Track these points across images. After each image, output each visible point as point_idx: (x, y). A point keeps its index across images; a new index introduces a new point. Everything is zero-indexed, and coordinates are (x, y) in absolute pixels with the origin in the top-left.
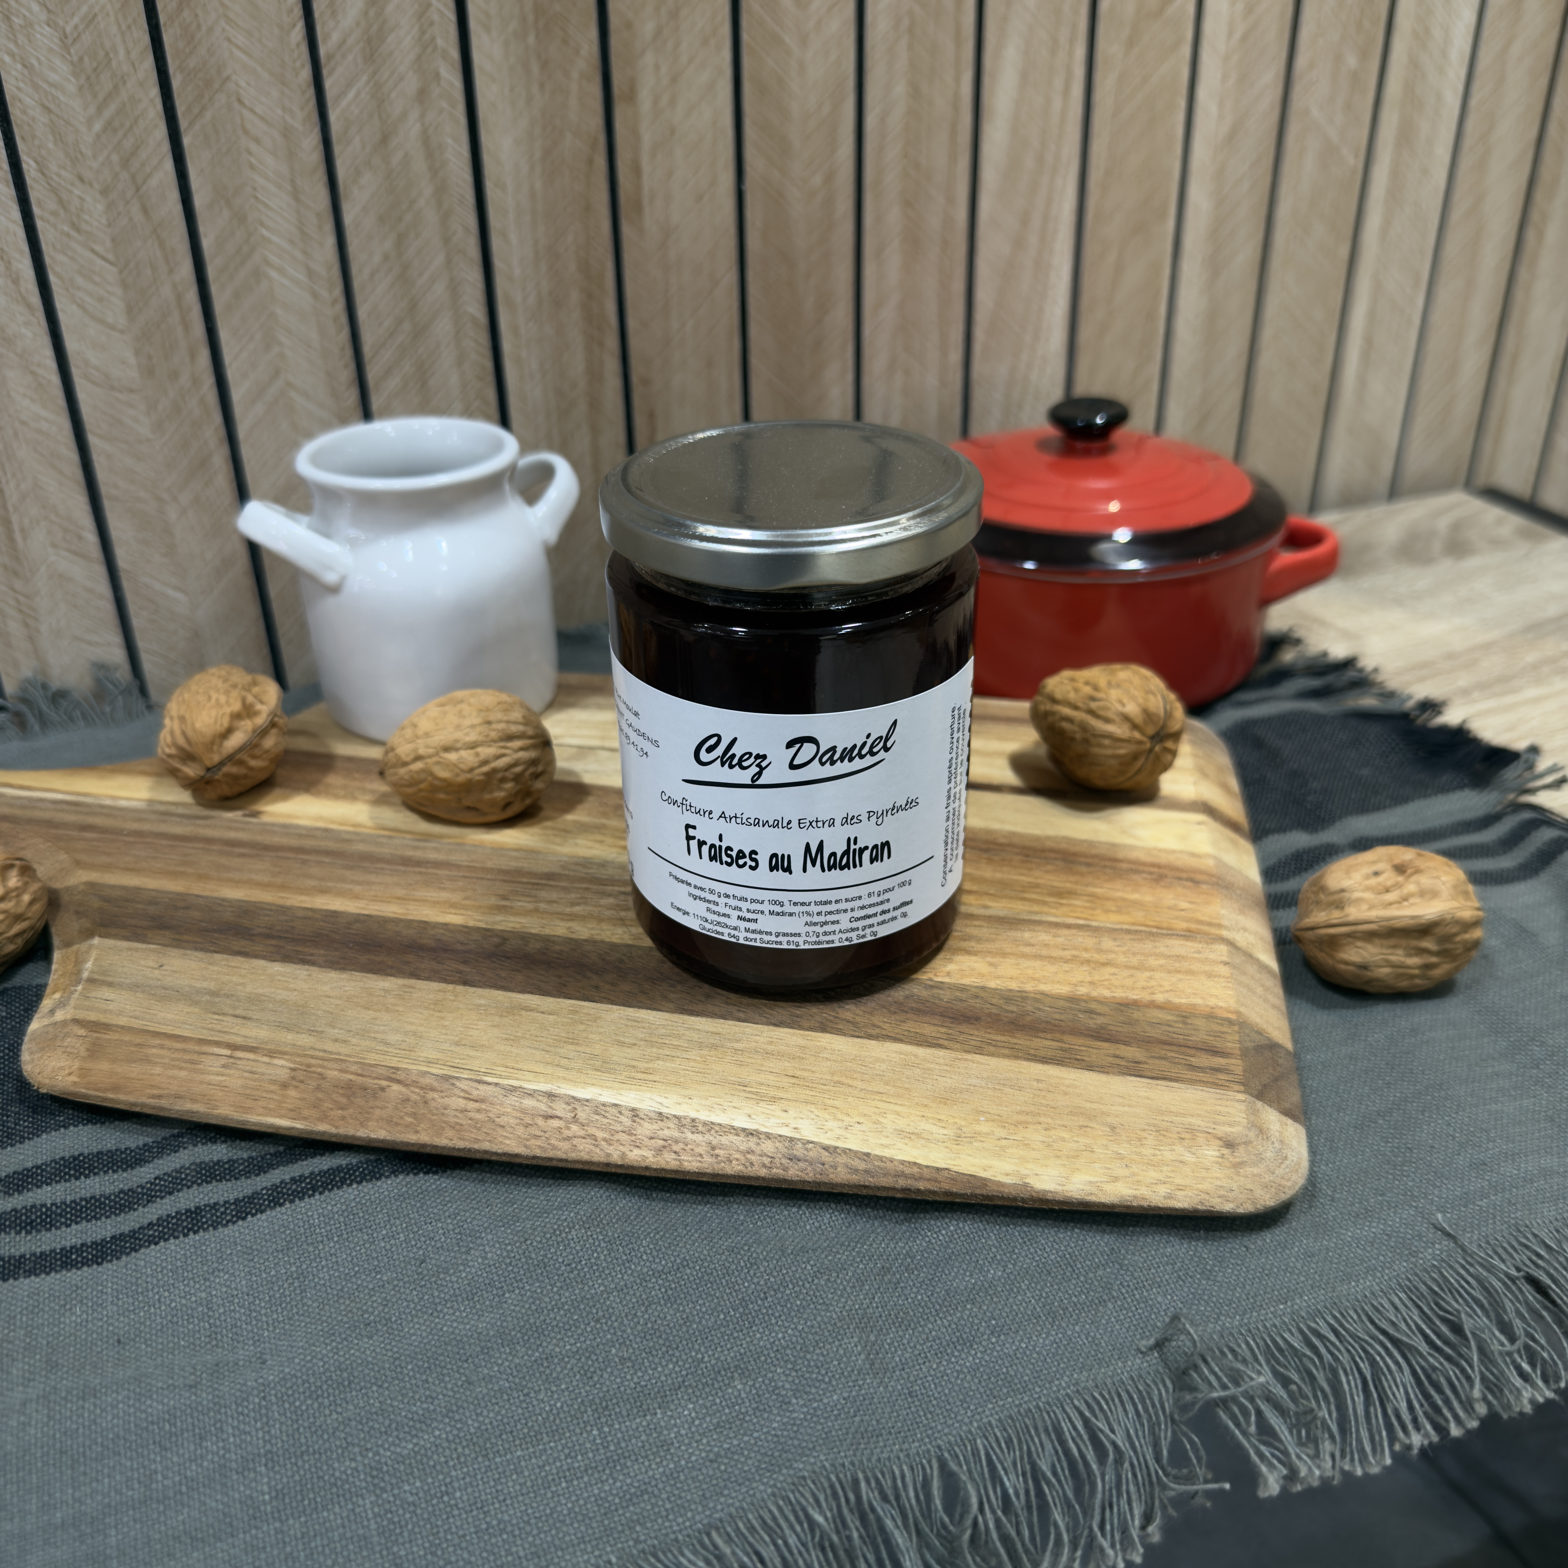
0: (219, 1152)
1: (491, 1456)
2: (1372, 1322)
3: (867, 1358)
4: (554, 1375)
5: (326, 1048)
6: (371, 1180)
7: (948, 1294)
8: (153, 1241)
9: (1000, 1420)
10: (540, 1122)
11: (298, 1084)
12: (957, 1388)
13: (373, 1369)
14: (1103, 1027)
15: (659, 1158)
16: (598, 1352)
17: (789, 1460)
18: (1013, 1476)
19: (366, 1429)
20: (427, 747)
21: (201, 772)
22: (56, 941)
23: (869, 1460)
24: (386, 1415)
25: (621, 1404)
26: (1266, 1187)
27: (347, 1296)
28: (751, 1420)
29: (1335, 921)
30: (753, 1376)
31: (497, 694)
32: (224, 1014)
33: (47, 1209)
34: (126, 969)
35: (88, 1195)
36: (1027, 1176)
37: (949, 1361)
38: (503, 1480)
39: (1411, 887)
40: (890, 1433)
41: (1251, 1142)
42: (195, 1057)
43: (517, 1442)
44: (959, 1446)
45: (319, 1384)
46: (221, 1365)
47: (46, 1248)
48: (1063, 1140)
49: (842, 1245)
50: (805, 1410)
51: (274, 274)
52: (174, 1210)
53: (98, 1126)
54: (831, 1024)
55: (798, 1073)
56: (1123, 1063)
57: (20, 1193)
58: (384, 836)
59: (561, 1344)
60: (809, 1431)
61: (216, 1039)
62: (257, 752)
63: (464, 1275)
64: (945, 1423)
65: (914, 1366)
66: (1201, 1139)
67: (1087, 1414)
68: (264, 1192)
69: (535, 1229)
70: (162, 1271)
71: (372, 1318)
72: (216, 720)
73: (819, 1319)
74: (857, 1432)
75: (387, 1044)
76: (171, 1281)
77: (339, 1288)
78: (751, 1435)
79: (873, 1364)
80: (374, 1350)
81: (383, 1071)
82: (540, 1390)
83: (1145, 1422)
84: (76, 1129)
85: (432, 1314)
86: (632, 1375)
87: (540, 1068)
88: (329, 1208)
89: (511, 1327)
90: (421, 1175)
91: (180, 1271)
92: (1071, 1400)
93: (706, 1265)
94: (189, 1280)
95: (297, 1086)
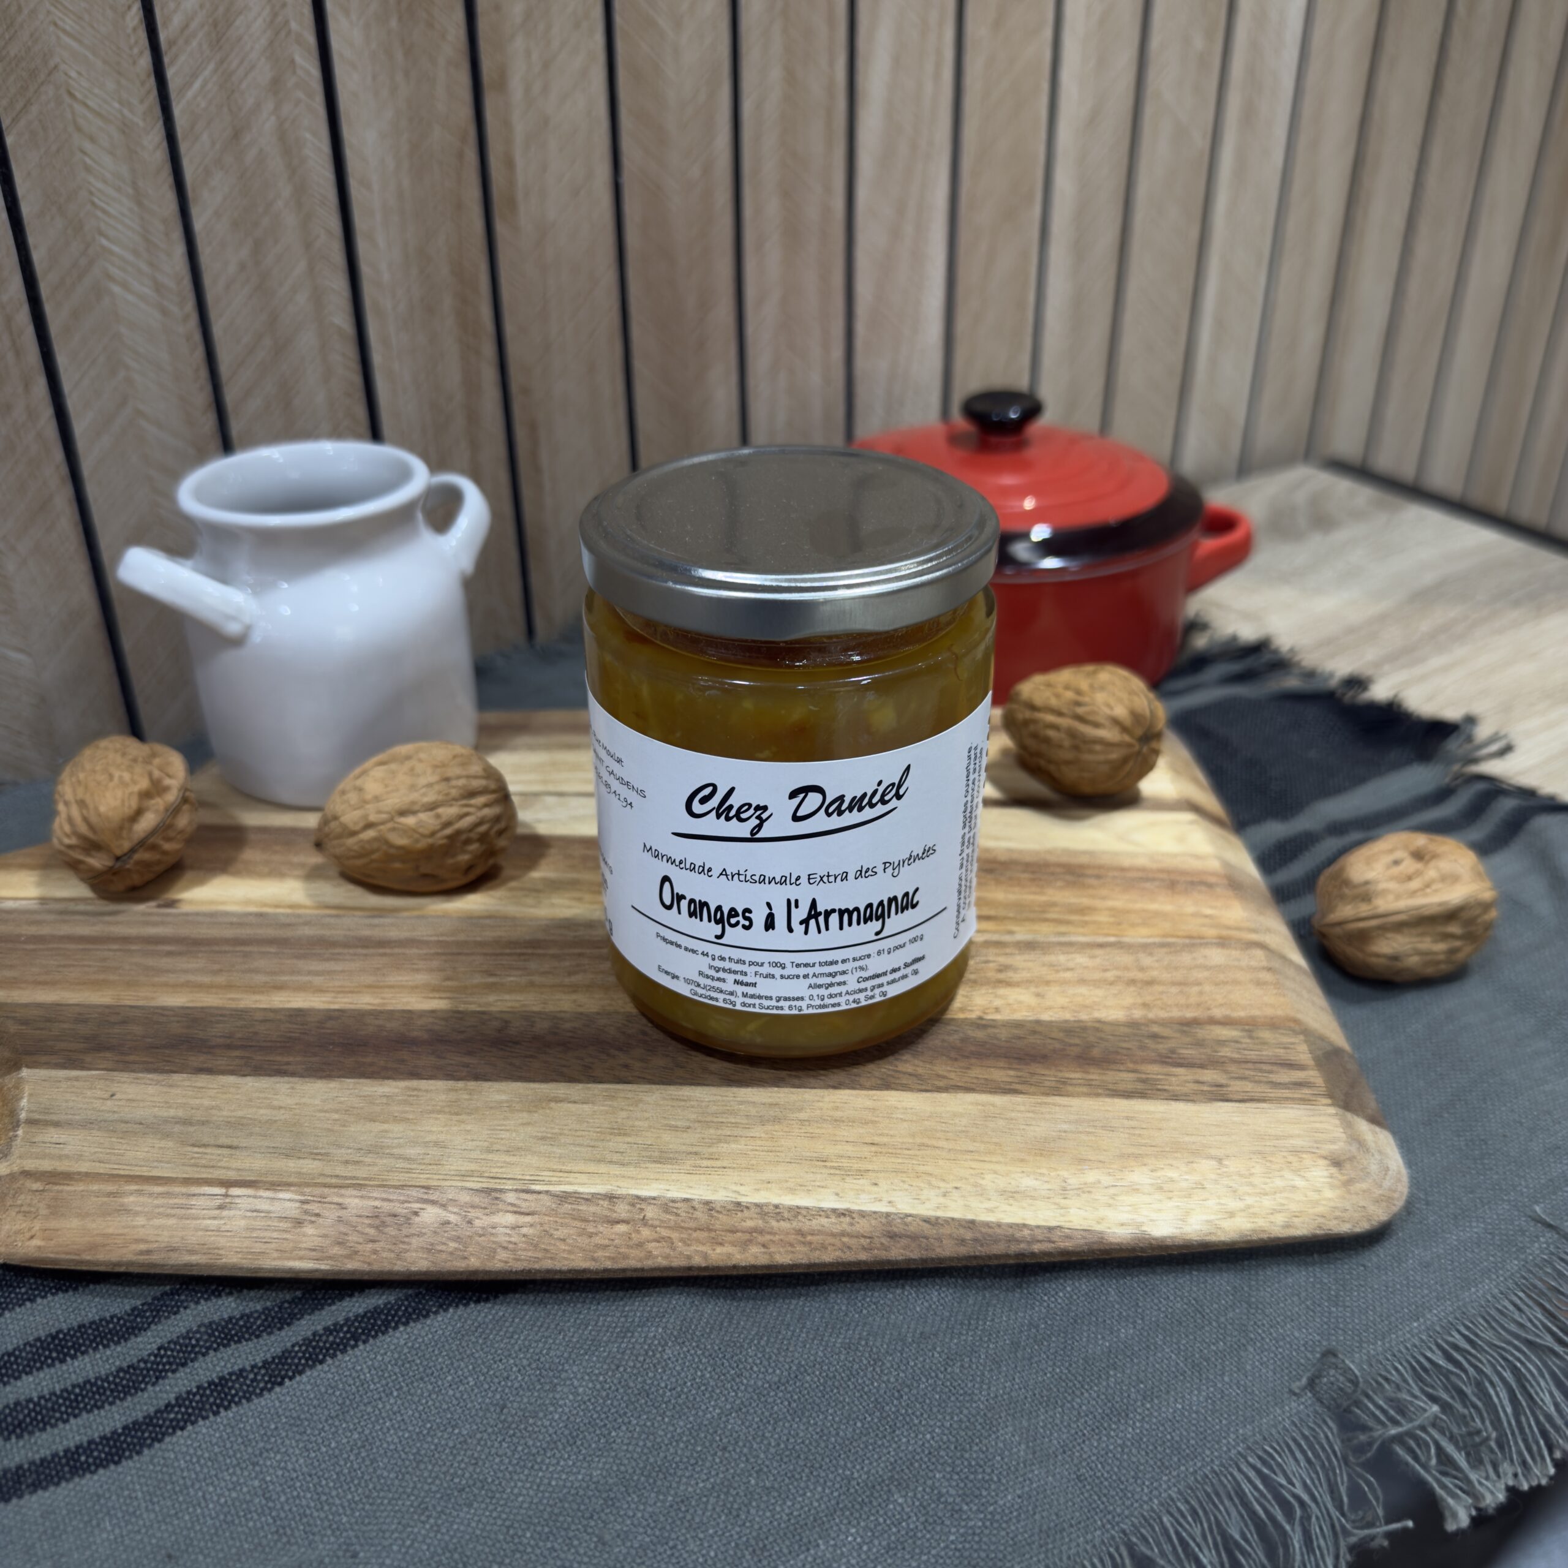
0: (227, 1307)
2: (1503, 1327)
3: (1028, 1447)
4: (697, 1520)
5: (337, 1172)
6: (418, 1319)
7: (1087, 1362)
8: (178, 1426)
9: (1179, 1492)
10: (605, 1229)
11: (313, 1219)
12: (1125, 1464)
13: (485, 1544)
14: (1173, 1051)
15: (747, 1255)
16: (736, 1485)
18: (1206, 1551)
20: (379, 812)
21: (109, 863)
23: (1061, 1560)
25: (779, 1541)
26: (1376, 1202)
27: (426, 1459)
28: (924, 1536)
29: (1364, 915)
30: (912, 1487)
31: (450, 746)
32: (205, 1146)
33: (35, 1405)
34: (71, 1104)
35: (81, 1380)
36: (1142, 1224)
37: (1108, 1436)
39: (1431, 873)
40: (1072, 1526)
41: (1355, 1157)
42: (183, 1201)
44: (1144, 1528)
47: (45, 1453)
48: (1172, 1180)
49: (962, 1324)
50: (982, 1516)
51: (116, 289)
52: (194, 1384)
53: (71, 1293)
54: (893, 1080)
55: (877, 1139)
56: (1206, 1088)
58: (329, 916)
59: (693, 1482)
60: (994, 1539)
61: (204, 1176)
62: (171, 834)
63: (557, 1417)
64: (1123, 1504)
65: (1074, 1447)
66: (1306, 1159)
67: (1266, 1471)
68: (297, 1349)
69: (623, 1353)
70: (198, 1462)
71: (464, 1482)
72: (123, 801)
73: (965, 1412)
74: (1041, 1531)
75: (408, 1159)
76: (213, 1472)
77: (415, 1451)
78: (929, 1552)
79: (1034, 1453)
80: (480, 1521)
81: (414, 1193)
82: (687, 1539)
83: (1318, 1468)
84: (45, 1301)
85: (532, 1467)
86: (781, 1506)
87: (592, 1168)
88: (379, 1358)
89: (630, 1471)
90: (472, 1305)
91: (221, 1458)
92: (1245, 1458)
93: (825, 1368)
94: (234, 1467)
95: (312, 1222)
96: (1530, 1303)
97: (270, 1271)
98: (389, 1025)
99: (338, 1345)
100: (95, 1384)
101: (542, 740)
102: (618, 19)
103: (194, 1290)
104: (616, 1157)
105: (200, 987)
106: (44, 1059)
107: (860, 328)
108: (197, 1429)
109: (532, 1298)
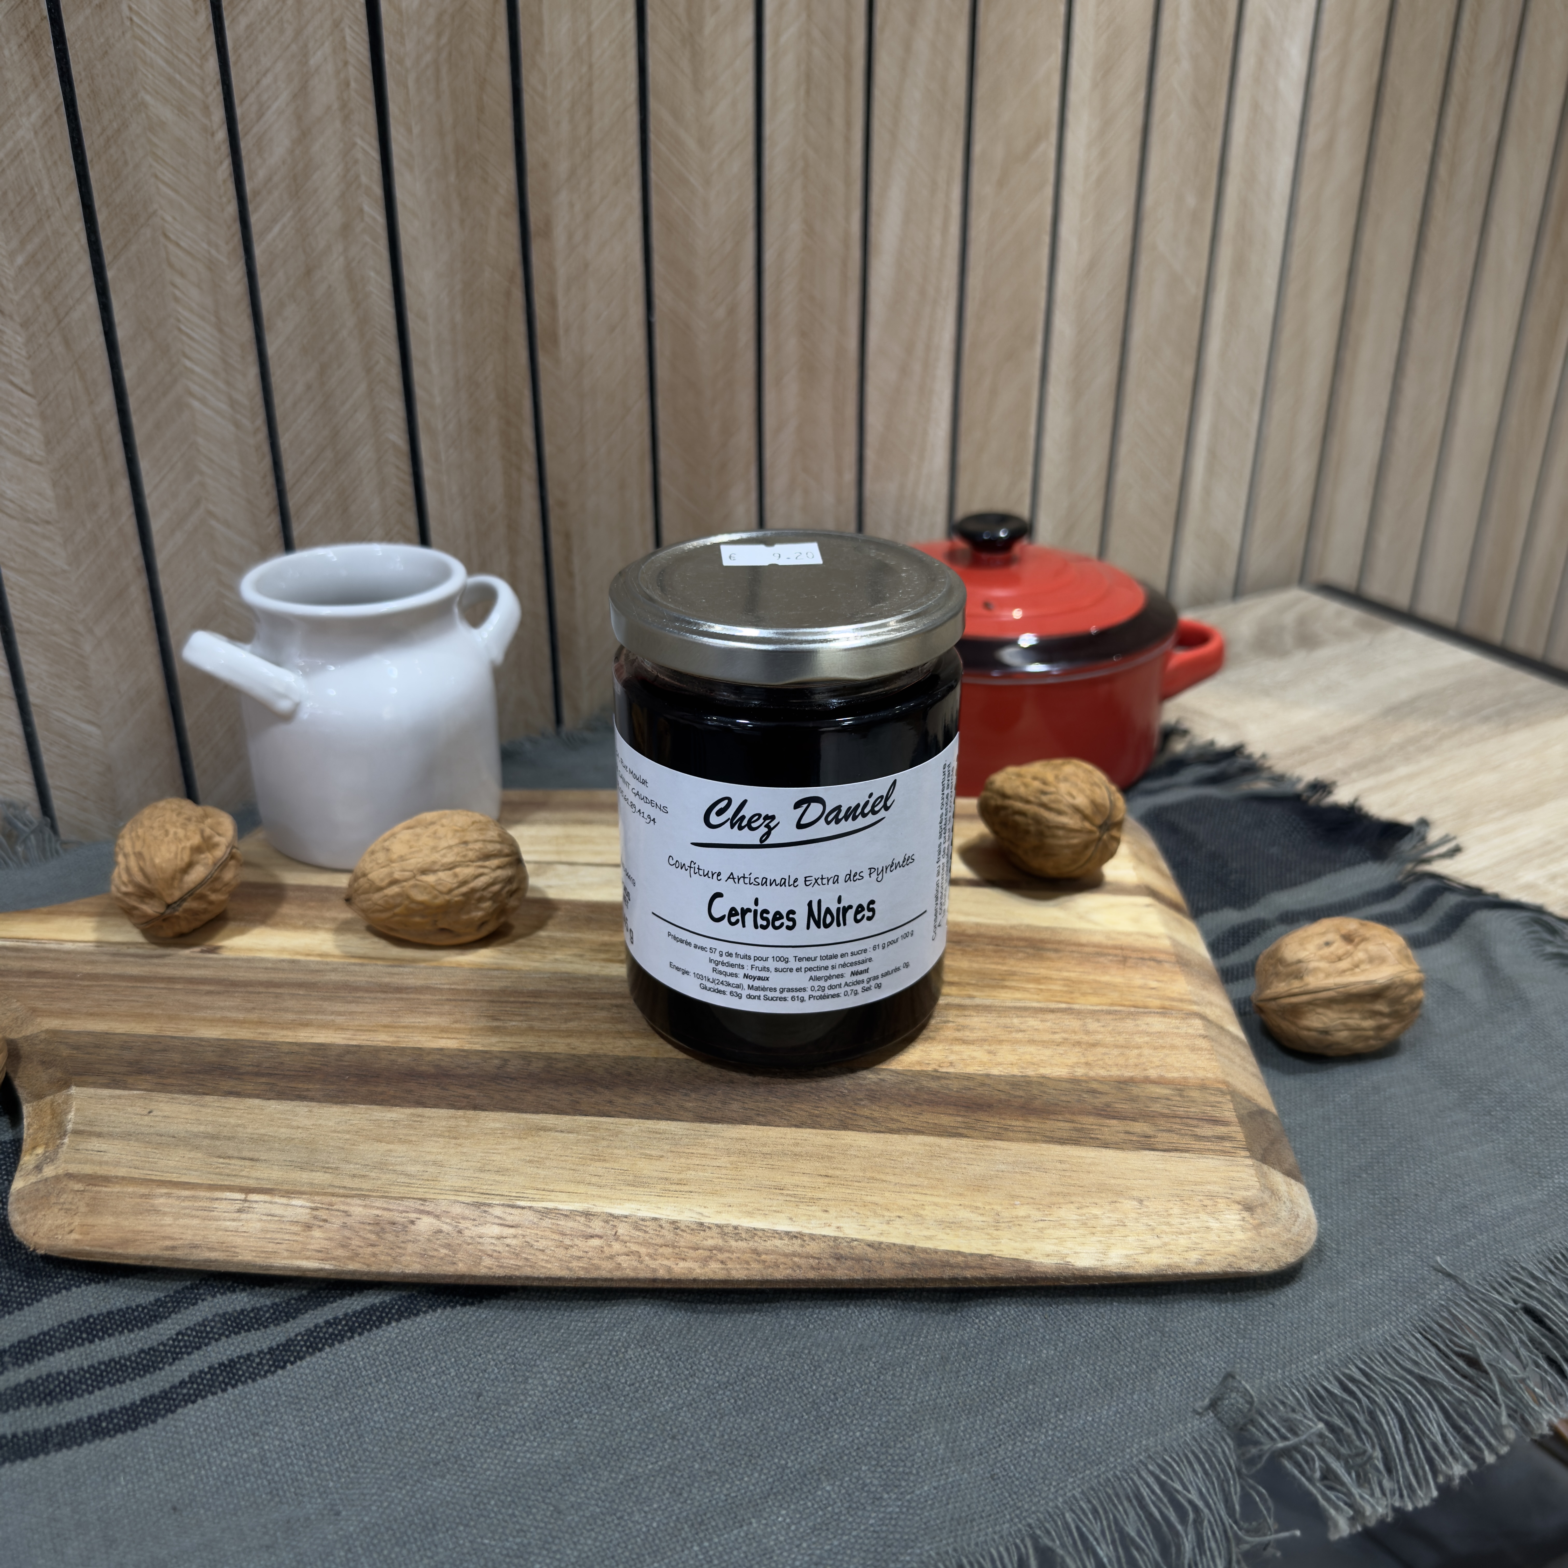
0: (240, 1301)
2: (1398, 1363)
3: (947, 1446)
4: (644, 1495)
5: (345, 1184)
6: (410, 1316)
7: (1009, 1377)
8: (190, 1399)
9: (1083, 1492)
10: (580, 1242)
11: (321, 1224)
12: (1036, 1467)
13: (454, 1509)
14: (1108, 1105)
15: (706, 1270)
16: (681, 1468)
17: (894, 1554)
18: (1104, 1546)
20: (404, 870)
21: (161, 910)
22: (22, 1094)
23: (969, 1545)
24: (479, 1553)
25: (716, 1517)
26: (1285, 1245)
27: (407, 1437)
28: (847, 1520)
29: (1296, 991)
30: (840, 1476)
31: (470, 813)
32: (229, 1157)
33: (65, 1377)
34: (113, 1118)
35: (106, 1359)
36: (1066, 1255)
37: (1023, 1442)
39: (1360, 955)
40: (982, 1517)
41: (1266, 1204)
42: (207, 1204)
44: (1049, 1522)
45: (403, 1529)
46: (292, 1521)
47: (72, 1418)
48: (1096, 1217)
49: (898, 1339)
50: (899, 1503)
51: (196, 404)
52: (206, 1365)
53: (102, 1284)
54: (850, 1122)
55: (830, 1172)
56: (1134, 1138)
57: (30, 1362)
58: (355, 964)
59: (643, 1464)
60: (908, 1523)
61: (226, 1183)
62: (218, 885)
63: (526, 1405)
64: (1031, 1501)
65: (990, 1450)
66: (1222, 1204)
67: (1163, 1477)
68: (299, 1338)
69: (590, 1352)
70: (205, 1430)
71: (440, 1457)
72: (176, 854)
73: (893, 1414)
74: (952, 1519)
75: (409, 1175)
76: (218, 1440)
77: (398, 1429)
78: (850, 1534)
79: (953, 1452)
80: (451, 1490)
81: (411, 1203)
82: (633, 1512)
83: (1214, 1479)
84: (79, 1290)
85: (501, 1447)
86: (720, 1487)
87: (572, 1188)
88: (372, 1348)
89: (588, 1452)
90: (459, 1308)
91: (226, 1429)
92: (1146, 1466)
93: (770, 1371)
94: (237, 1436)
95: (320, 1227)
96: (1426, 1343)
97: (280, 1268)
98: (400, 1060)
99: (336, 1336)
100: (119, 1362)
101: (559, 815)
102: (653, 176)
103: (211, 1285)
104: (594, 1180)
105: (235, 1022)
106: (91, 1079)
107: (870, 455)
108: (206, 1403)
109: (512, 1304)
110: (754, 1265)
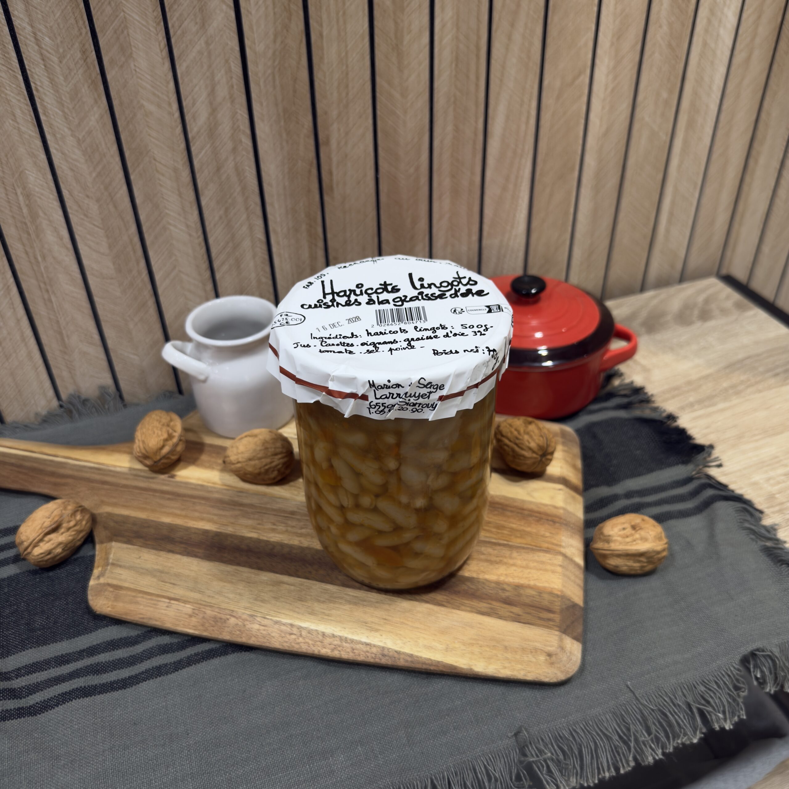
0: (165, 640)
1: (270, 776)
2: (598, 726)
3: (407, 739)
5: (205, 600)
6: (224, 655)
7: (439, 711)
8: (144, 680)
9: (454, 765)
10: (288, 636)
11: (196, 615)
12: (439, 751)
13: (227, 738)
14: (508, 598)
15: (333, 653)
16: (309, 733)
19: (226, 764)
20: (242, 458)
21: (152, 463)
22: (97, 539)
23: (405, 780)
24: (233, 758)
25: (317, 755)
26: (562, 672)
27: (217, 705)
28: (364, 763)
30: (365, 745)
32: (166, 582)
33: (103, 664)
34: (126, 559)
35: (118, 658)
36: (472, 666)
37: (437, 740)
38: (275, 785)
39: (637, 536)
40: (414, 769)
41: (558, 654)
42: (156, 602)
43: (280, 770)
44: (438, 775)
46: (173, 735)
47: (104, 681)
48: (487, 651)
50: (383, 760)
51: (172, 228)
52: (151, 666)
55: (387, 617)
56: (513, 615)
57: (92, 656)
58: (225, 489)
59: (296, 730)
60: (384, 769)
61: (164, 594)
62: (174, 453)
63: (260, 698)
64: (434, 765)
65: (424, 741)
66: (539, 652)
67: (486, 763)
68: (185, 659)
70: (148, 693)
71: (226, 715)
72: (158, 442)
73: (390, 722)
75: (229, 598)
76: (152, 698)
77: (214, 701)
78: (363, 769)
80: (228, 730)
81: (228, 611)
82: (288, 749)
83: (507, 765)
84: (111, 628)
85: (248, 714)
86: (321, 743)
87: (288, 612)
88: (209, 667)
89: (277, 722)
91: (155, 693)
92: (481, 758)
94: (159, 697)
95: (195, 617)
98: (235, 541)
99: (198, 660)
100: (122, 660)
103: (157, 632)
104: (297, 610)
106: (120, 539)
107: (486, 228)
108: (150, 682)
110: (351, 654)
